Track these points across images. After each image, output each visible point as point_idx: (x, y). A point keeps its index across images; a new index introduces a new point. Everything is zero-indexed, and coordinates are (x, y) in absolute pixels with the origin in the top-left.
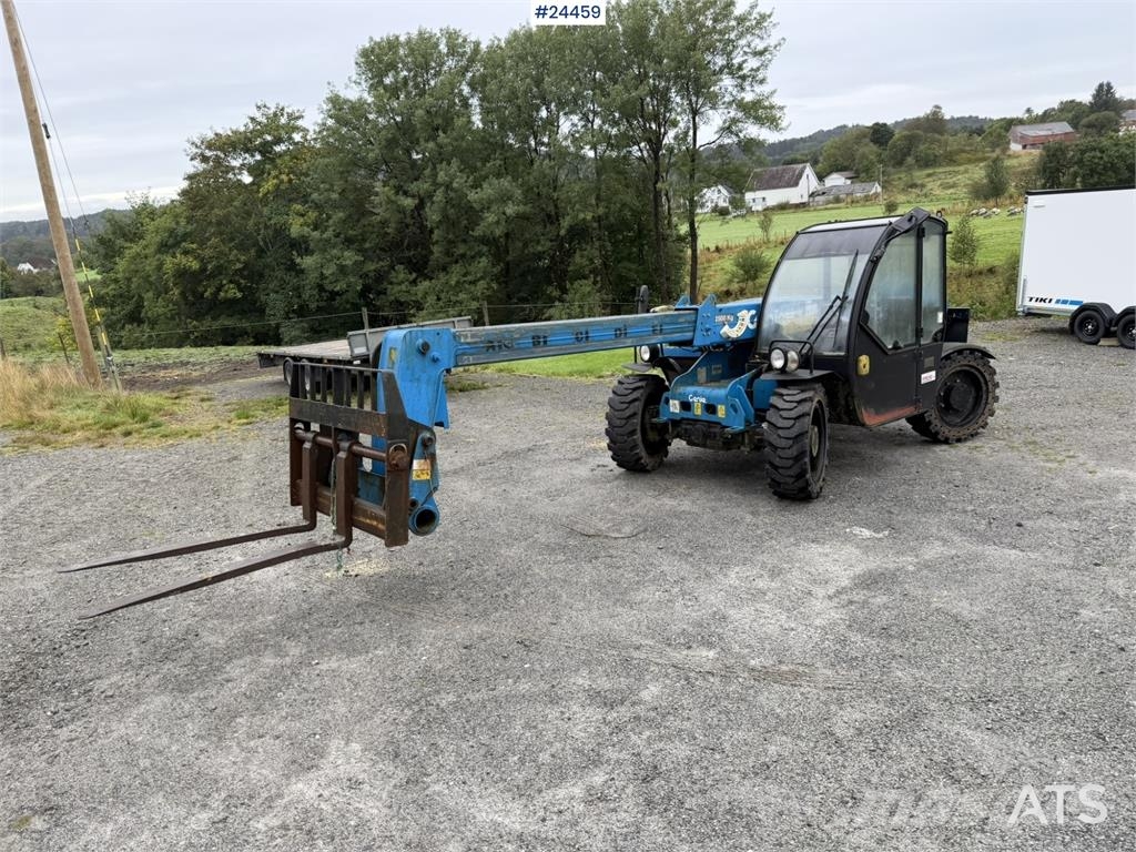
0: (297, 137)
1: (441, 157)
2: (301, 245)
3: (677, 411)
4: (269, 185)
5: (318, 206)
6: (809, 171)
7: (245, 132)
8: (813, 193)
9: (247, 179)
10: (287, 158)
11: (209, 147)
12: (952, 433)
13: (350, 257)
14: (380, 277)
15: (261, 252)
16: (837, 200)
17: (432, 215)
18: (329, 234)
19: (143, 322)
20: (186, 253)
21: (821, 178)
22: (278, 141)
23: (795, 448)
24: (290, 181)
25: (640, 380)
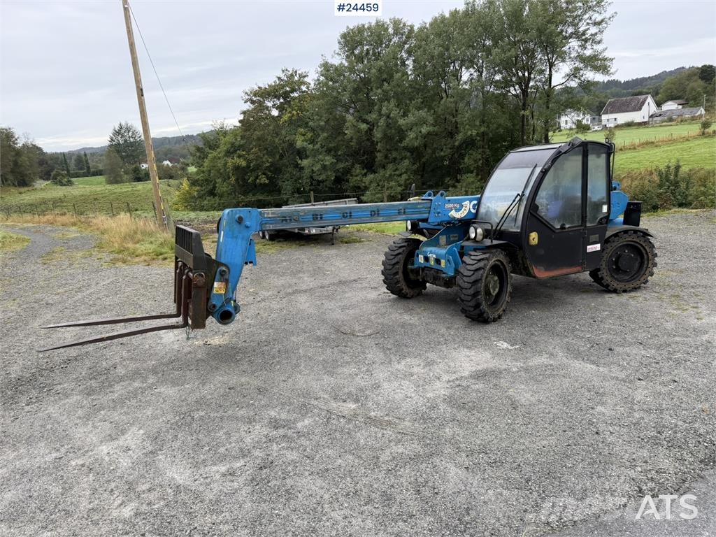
0: (304, 88)
1: (386, 98)
2: (301, 153)
3: (422, 262)
4: (286, 117)
5: (313, 130)
6: (650, 100)
7: (275, 86)
8: (652, 115)
9: (275, 113)
10: (297, 101)
11: (255, 95)
12: (620, 286)
13: (329, 160)
14: (347, 171)
15: (282, 156)
16: (671, 120)
17: (378, 134)
18: (318, 146)
19: (216, 195)
20: (239, 156)
21: (659, 104)
22: (293, 91)
23: (472, 289)
24: (298, 114)
25: (406, 242)
